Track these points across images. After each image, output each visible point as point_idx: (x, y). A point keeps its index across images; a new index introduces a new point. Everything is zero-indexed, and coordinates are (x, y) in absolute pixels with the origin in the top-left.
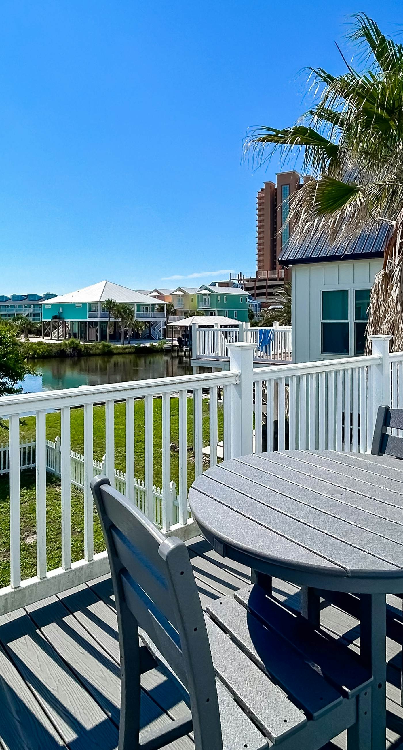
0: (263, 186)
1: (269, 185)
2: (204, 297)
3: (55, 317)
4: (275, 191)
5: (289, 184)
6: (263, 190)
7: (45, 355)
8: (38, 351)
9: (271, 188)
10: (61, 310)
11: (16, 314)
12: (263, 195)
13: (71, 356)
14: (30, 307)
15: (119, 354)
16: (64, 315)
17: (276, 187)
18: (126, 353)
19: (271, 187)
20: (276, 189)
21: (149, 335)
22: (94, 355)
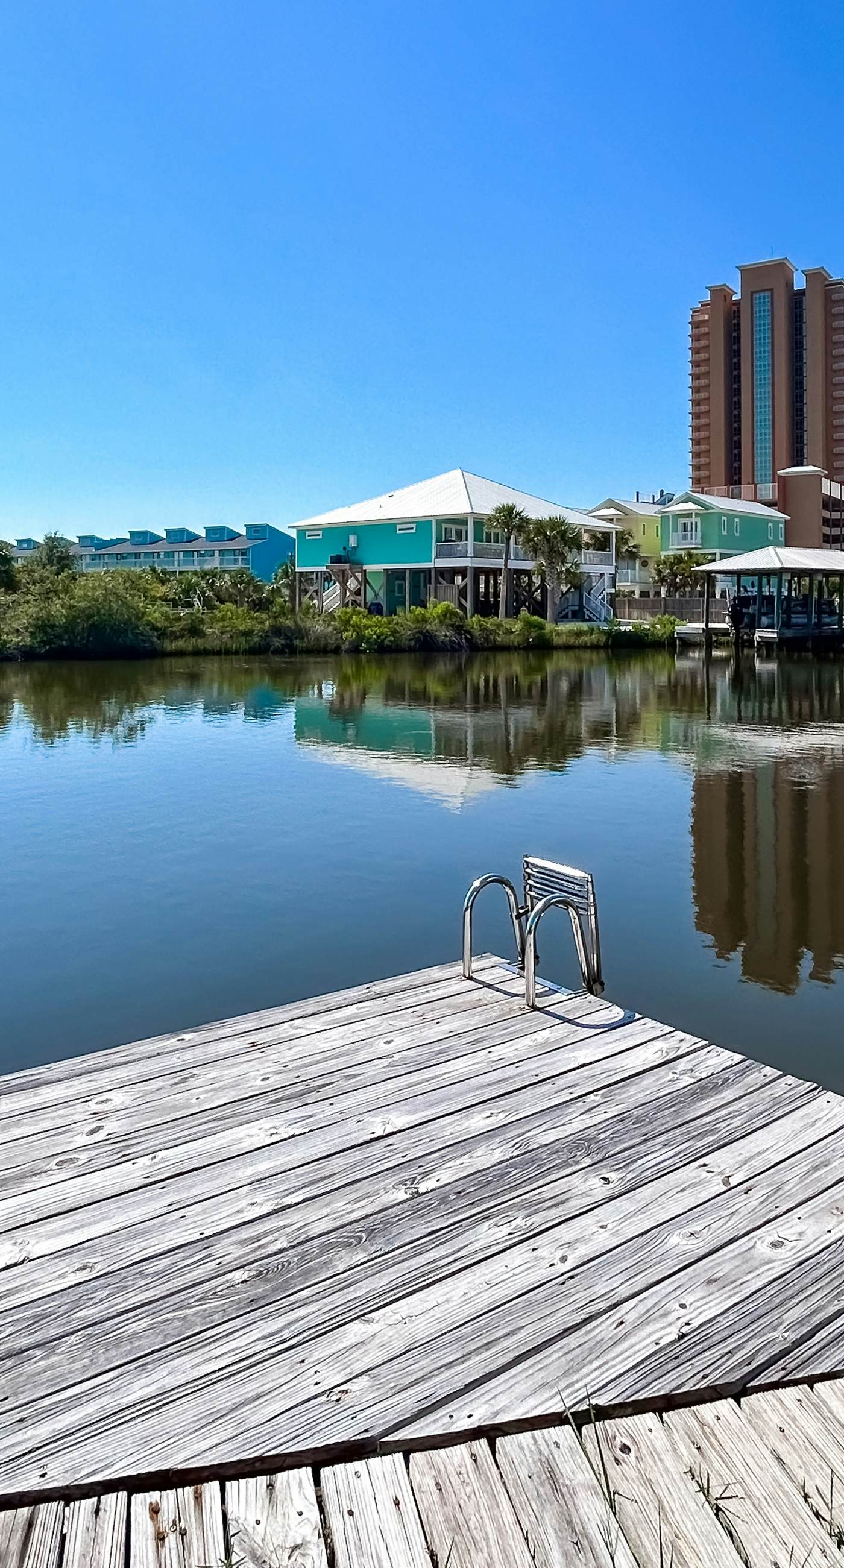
0: (707, 297)
1: (720, 293)
2: (681, 521)
3: (337, 560)
4: (735, 308)
5: (772, 290)
6: (707, 305)
7: (386, 642)
8: (368, 632)
9: (725, 300)
10: (352, 541)
11: (180, 572)
12: (706, 317)
13: (452, 649)
14: (212, 555)
15: (567, 648)
16: (359, 556)
17: (737, 297)
18: (584, 647)
19: (725, 297)
20: (737, 303)
21: (577, 608)
22: (506, 649)
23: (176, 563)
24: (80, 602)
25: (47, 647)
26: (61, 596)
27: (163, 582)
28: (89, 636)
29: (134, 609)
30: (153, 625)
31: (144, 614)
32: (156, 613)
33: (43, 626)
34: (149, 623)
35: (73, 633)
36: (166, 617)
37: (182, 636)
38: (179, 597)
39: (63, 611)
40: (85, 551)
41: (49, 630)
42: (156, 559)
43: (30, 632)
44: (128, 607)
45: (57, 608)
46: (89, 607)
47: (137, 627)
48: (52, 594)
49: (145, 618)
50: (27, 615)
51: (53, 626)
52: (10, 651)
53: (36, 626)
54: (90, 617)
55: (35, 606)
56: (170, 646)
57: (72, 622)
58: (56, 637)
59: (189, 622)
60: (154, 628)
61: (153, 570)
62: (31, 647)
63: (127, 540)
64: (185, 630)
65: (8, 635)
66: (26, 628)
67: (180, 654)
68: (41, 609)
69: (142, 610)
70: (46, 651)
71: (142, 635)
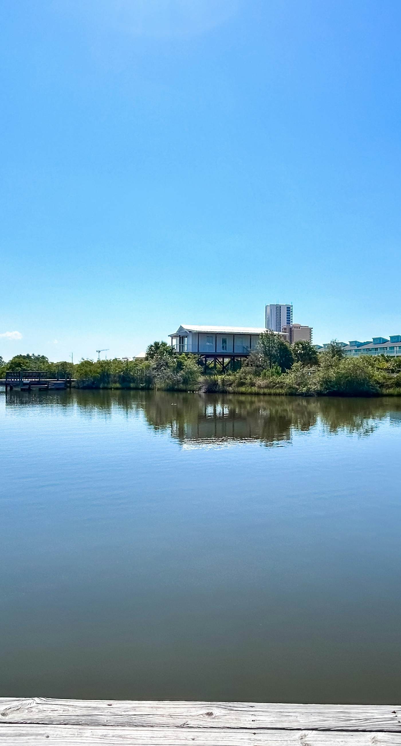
23: (395, 352)
24: (342, 370)
25: (328, 391)
26: (333, 368)
27: (387, 361)
28: (346, 386)
29: (368, 373)
30: (378, 381)
31: (373, 376)
32: (378, 375)
33: (326, 382)
34: (375, 380)
35: (340, 384)
36: (384, 378)
37: (392, 387)
38: (395, 368)
39: (334, 375)
40: (352, 348)
41: (329, 383)
42: (385, 351)
43: (320, 384)
44: (365, 373)
45: (332, 373)
46: (346, 373)
47: (369, 382)
48: (330, 367)
49: (374, 378)
50: (319, 376)
51: (330, 382)
52: (311, 392)
53: (323, 381)
54: (347, 377)
55: (322, 372)
56: (385, 391)
57: (339, 379)
58: (331, 386)
59: (396, 380)
60: (378, 383)
61: (383, 355)
62: (321, 391)
63: (371, 342)
64: (394, 384)
65: (310, 385)
66: (318, 382)
67: (391, 395)
68: (325, 374)
69: (372, 374)
70: (327, 392)
71: (372, 386)
